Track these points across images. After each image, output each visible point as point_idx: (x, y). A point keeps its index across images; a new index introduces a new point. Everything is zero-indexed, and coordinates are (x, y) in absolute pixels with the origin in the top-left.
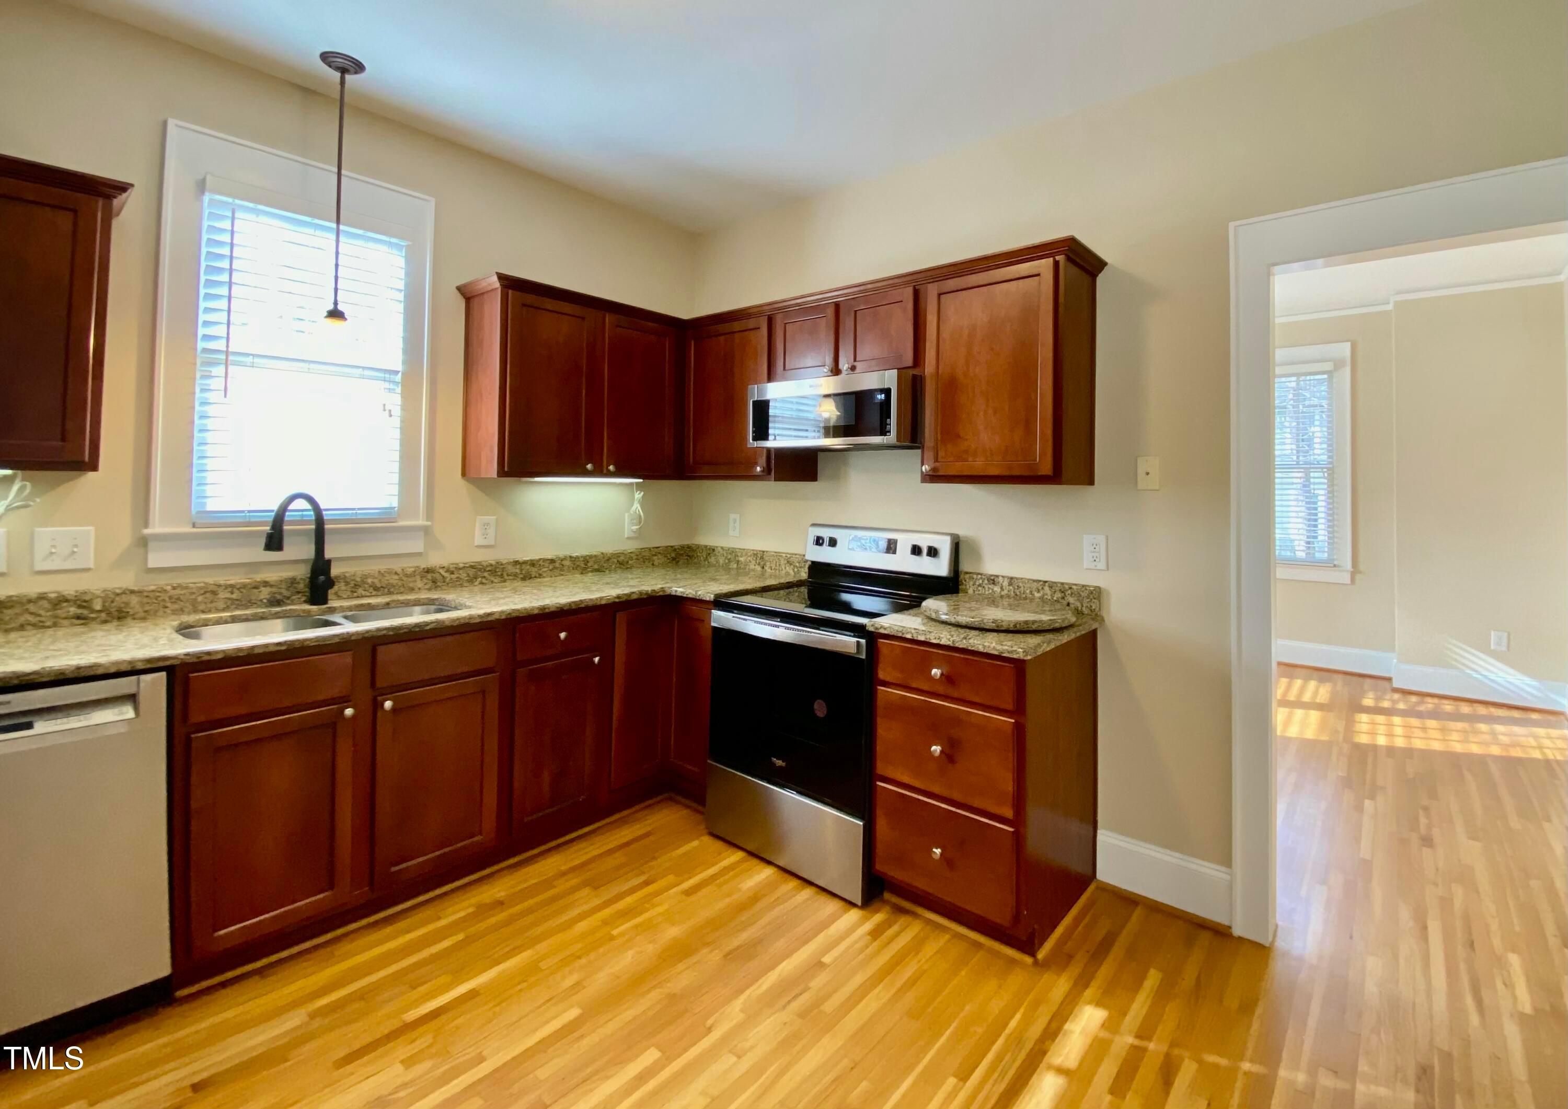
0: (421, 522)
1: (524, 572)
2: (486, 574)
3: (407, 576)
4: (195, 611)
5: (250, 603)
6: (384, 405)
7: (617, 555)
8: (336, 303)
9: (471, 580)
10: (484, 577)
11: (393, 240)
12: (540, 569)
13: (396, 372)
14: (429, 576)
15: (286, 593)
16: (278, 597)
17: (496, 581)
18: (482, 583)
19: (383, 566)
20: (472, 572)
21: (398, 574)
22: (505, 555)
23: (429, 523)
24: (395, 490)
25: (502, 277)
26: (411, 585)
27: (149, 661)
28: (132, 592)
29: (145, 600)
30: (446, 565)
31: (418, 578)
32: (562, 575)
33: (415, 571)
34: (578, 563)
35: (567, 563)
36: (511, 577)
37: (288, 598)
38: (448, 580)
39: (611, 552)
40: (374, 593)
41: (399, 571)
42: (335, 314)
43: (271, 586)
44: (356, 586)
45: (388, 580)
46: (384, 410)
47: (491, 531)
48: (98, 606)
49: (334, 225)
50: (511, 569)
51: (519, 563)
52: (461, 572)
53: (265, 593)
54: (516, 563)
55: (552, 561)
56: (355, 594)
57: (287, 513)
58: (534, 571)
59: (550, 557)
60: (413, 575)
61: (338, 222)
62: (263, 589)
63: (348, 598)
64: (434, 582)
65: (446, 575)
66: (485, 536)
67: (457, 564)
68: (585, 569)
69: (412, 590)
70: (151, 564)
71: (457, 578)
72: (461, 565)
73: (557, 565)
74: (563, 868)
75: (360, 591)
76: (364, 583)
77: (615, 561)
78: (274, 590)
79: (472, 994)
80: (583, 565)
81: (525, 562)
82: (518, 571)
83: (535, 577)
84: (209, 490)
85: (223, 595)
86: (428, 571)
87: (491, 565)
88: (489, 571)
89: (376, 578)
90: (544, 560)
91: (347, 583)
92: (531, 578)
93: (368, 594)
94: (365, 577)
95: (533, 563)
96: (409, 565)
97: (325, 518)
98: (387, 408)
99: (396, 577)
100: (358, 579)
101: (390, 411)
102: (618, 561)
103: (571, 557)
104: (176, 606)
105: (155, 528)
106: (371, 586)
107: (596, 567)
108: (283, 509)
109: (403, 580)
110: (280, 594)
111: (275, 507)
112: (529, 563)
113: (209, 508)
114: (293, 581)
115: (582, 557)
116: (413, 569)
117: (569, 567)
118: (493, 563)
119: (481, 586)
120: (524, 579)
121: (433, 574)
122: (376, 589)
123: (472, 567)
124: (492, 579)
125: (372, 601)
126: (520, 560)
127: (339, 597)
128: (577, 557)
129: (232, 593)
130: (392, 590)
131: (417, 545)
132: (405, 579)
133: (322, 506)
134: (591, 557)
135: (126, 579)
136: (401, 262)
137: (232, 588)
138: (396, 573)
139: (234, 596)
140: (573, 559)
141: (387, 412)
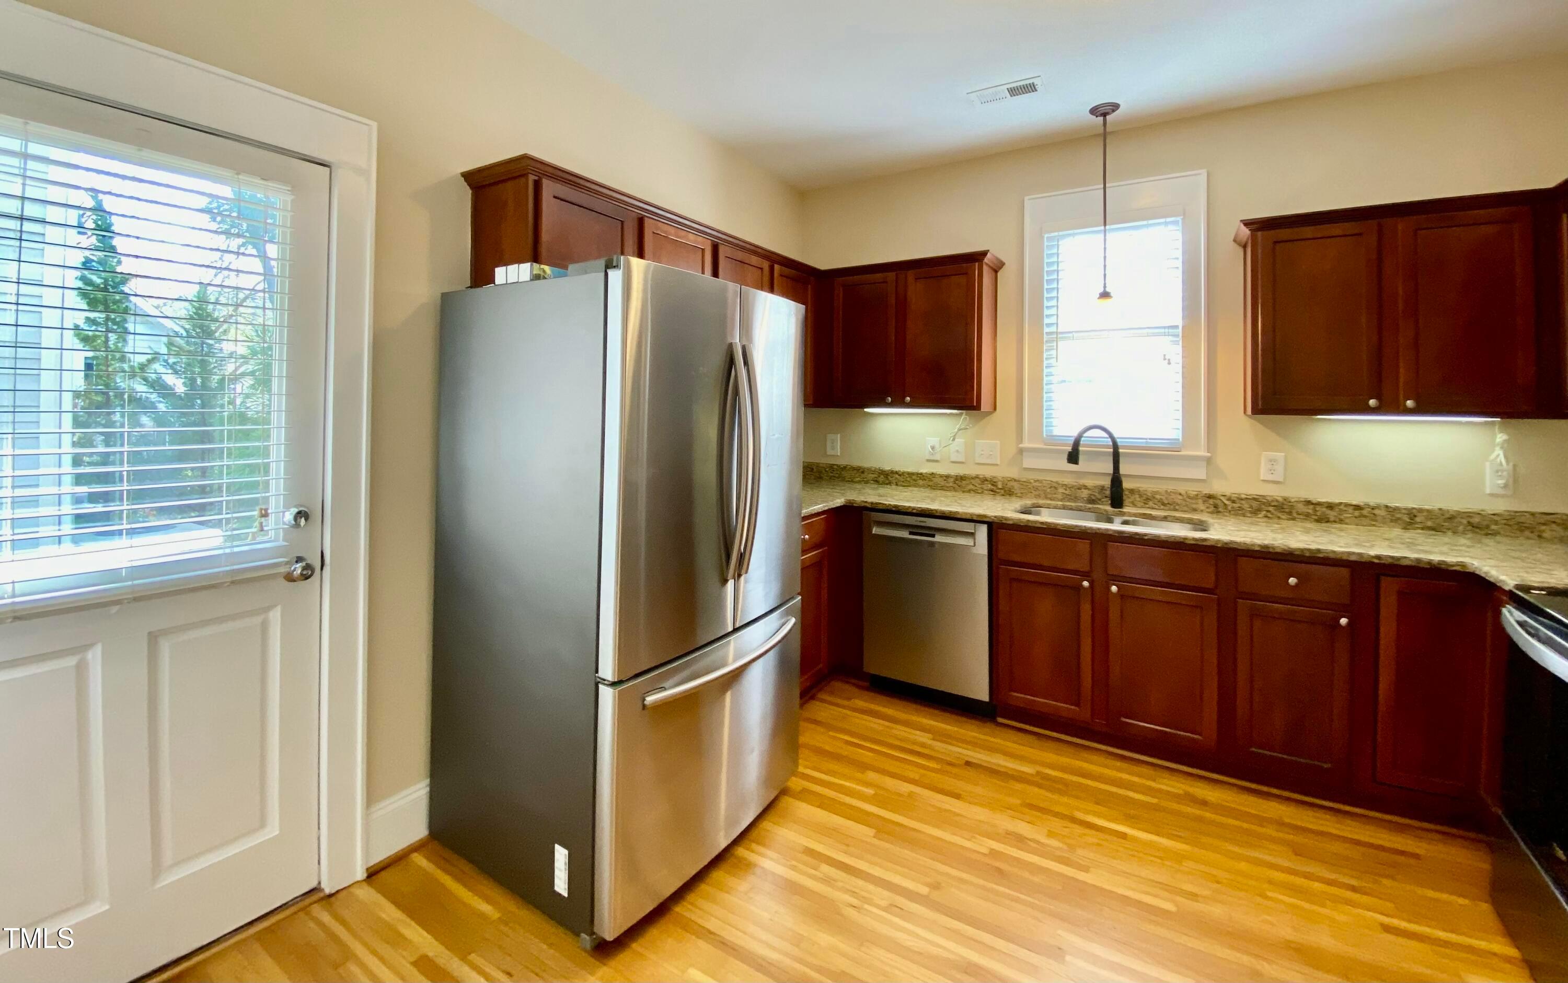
0: (1203, 453)
1: (1318, 514)
2: (1271, 509)
3: (1189, 497)
4: (1046, 498)
5: (1076, 499)
6: (1165, 355)
7: (1469, 515)
8: (1105, 287)
9: (1255, 512)
10: (1268, 511)
11: (1169, 220)
12: (1342, 515)
13: (1177, 327)
14: (1211, 501)
15: (1099, 497)
16: (1093, 498)
17: (1283, 517)
18: (1266, 517)
19: (1170, 487)
20: (1255, 504)
21: (1183, 496)
22: (1295, 492)
23: (1209, 454)
24: (1179, 424)
25: (1247, 223)
26: (1194, 506)
27: (979, 516)
28: (1015, 480)
29: (1022, 487)
30: (1228, 494)
31: (1200, 501)
32: (1374, 525)
33: (1197, 495)
34: (1398, 516)
35: (1382, 513)
36: (1301, 517)
37: (1100, 500)
38: (1229, 508)
39: (1455, 509)
40: (1162, 507)
41: (1183, 492)
42: (1105, 295)
43: (1089, 489)
44: (1147, 499)
45: (1173, 499)
46: (1165, 359)
47: (1280, 468)
48: (1000, 486)
49: (1102, 228)
50: (1301, 508)
51: (1313, 504)
52: (1243, 502)
53: (1085, 494)
54: (1308, 503)
55: (1357, 507)
56: (1147, 506)
57: (1083, 439)
58: (1332, 514)
59: (1354, 503)
60: (1196, 497)
61: (1105, 224)
62: (1083, 490)
63: (1142, 507)
64: (1216, 506)
65: (1227, 502)
66: (1271, 471)
67: (1240, 494)
68: (1410, 524)
69: (1195, 510)
70: (1025, 466)
71: (1239, 507)
72: (1243, 496)
73: (1365, 512)
74: (1287, 820)
75: (1151, 504)
76: (1154, 498)
77: (1465, 521)
78: (1090, 492)
79: (1124, 836)
80: (1406, 519)
81: (1319, 504)
82: (1310, 511)
83: (1335, 522)
84: (1055, 422)
85: (1061, 490)
86: (1210, 497)
87: (1277, 501)
88: (1274, 506)
89: (1163, 496)
90: (1347, 505)
91: (1141, 496)
92: (1327, 522)
93: (1157, 507)
94: (1157, 493)
95: (1331, 506)
96: (1193, 489)
97: (1119, 444)
98: (1167, 357)
99: (1180, 497)
100: (1149, 494)
101: (1169, 360)
102: (1469, 522)
103: (1387, 507)
104: (1037, 493)
105: (1026, 444)
106: (1159, 502)
107: (1429, 524)
108: (1080, 436)
109: (1186, 501)
110: (1094, 495)
111: (1075, 434)
112: (1326, 505)
113: (1055, 433)
114: (1102, 488)
115: (1405, 509)
116: (1196, 493)
117: (1384, 517)
118: (1280, 499)
119: (1265, 519)
120: (1319, 521)
121: (1215, 501)
122: (1164, 504)
123: (1254, 499)
124: (1279, 515)
125: (1154, 513)
126: (1314, 501)
127: (1135, 505)
128: (1396, 509)
129: (1066, 490)
130: (1177, 507)
131: (1199, 473)
132: (1188, 500)
133: (1116, 435)
134: (1420, 511)
135: (1012, 472)
136: (1179, 235)
137: (1065, 486)
138: (1180, 494)
139: (1067, 492)
140: (1390, 510)
141: (1167, 361)
